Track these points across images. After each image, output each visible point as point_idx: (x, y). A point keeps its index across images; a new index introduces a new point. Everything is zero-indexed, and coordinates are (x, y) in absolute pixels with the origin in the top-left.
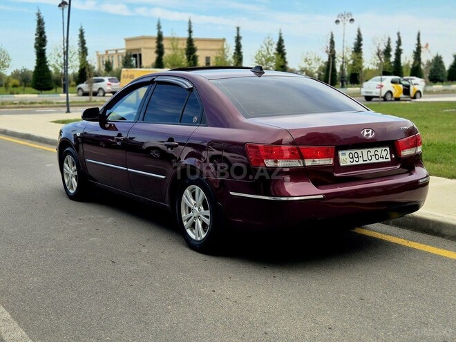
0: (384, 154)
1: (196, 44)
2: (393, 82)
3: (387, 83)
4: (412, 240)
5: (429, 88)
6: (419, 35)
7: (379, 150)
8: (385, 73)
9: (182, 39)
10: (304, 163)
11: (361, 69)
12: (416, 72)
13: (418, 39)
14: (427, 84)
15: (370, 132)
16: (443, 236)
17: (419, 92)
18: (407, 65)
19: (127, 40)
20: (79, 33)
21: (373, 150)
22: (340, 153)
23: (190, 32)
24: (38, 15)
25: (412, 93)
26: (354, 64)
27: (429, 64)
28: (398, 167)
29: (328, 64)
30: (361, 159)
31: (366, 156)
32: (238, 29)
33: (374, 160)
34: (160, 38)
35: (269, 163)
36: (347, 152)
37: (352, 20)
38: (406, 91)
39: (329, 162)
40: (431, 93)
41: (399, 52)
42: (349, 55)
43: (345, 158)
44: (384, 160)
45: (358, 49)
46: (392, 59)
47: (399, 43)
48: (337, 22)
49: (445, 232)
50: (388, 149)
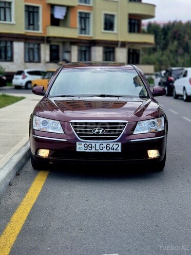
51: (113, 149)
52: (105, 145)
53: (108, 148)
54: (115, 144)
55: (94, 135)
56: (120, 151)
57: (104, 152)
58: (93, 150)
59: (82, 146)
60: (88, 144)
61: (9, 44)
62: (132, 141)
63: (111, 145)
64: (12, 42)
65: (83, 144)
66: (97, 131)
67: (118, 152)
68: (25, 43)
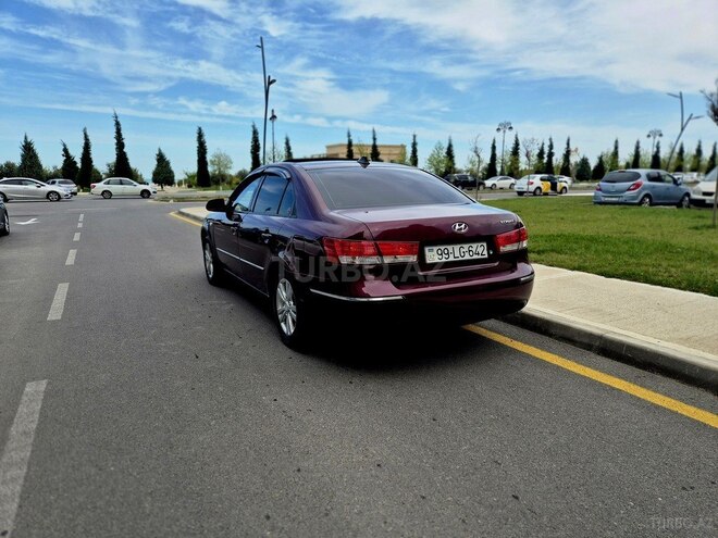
0: (480, 250)
1: (379, 149)
2: (542, 179)
3: (537, 180)
4: (516, 340)
5: (575, 185)
6: (568, 140)
7: (475, 245)
8: (537, 172)
9: (368, 146)
10: (383, 261)
11: (518, 168)
12: (565, 171)
13: (568, 144)
14: (574, 182)
15: (463, 226)
16: (550, 335)
17: (565, 188)
18: (558, 166)
19: (328, 147)
20: (284, 141)
21: (466, 246)
22: (427, 249)
23: (375, 139)
24: (254, 127)
25: (559, 189)
26: (512, 165)
27: (577, 165)
28: (496, 264)
29: (490, 165)
30: (451, 256)
31: (457, 252)
32: (415, 136)
33: (467, 257)
34: (350, 144)
35: (345, 260)
36: (435, 248)
37: (511, 128)
38: (554, 187)
39: (413, 259)
40: (575, 189)
41: (551, 155)
42: (508, 158)
43: (433, 255)
44: (480, 257)
45: (515, 152)
46: (545, 161)
47: (551, 147)
48: (498, 129)
49: (553, 331)
50: (485, 244)
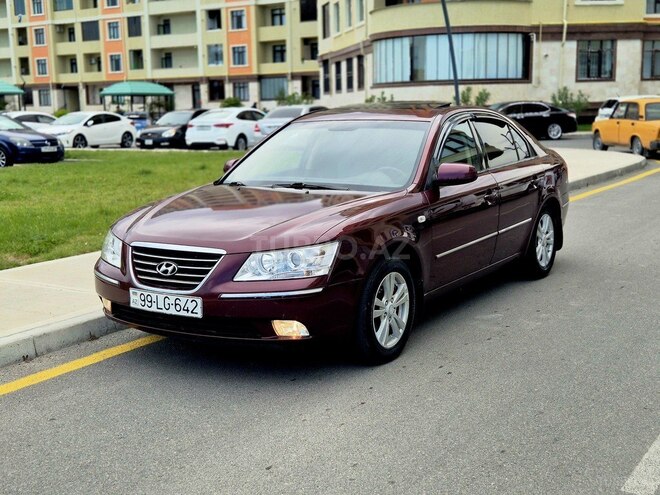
51: (188, 311)
52: (172, 299)
53: (178, 308)
54: (190, 299)
55: (158, 276)
56: (199, 315)
57: (171, 316)
58: (154, 309)
59: (138, 297)
60: (146, 294)
61: (608, 45)
62: (224, 296)
63: (183, 300)
64: (613, 41)
65: (139, 293)
66: (164, 268)
67: (196, 319)
68: (644, 41)
